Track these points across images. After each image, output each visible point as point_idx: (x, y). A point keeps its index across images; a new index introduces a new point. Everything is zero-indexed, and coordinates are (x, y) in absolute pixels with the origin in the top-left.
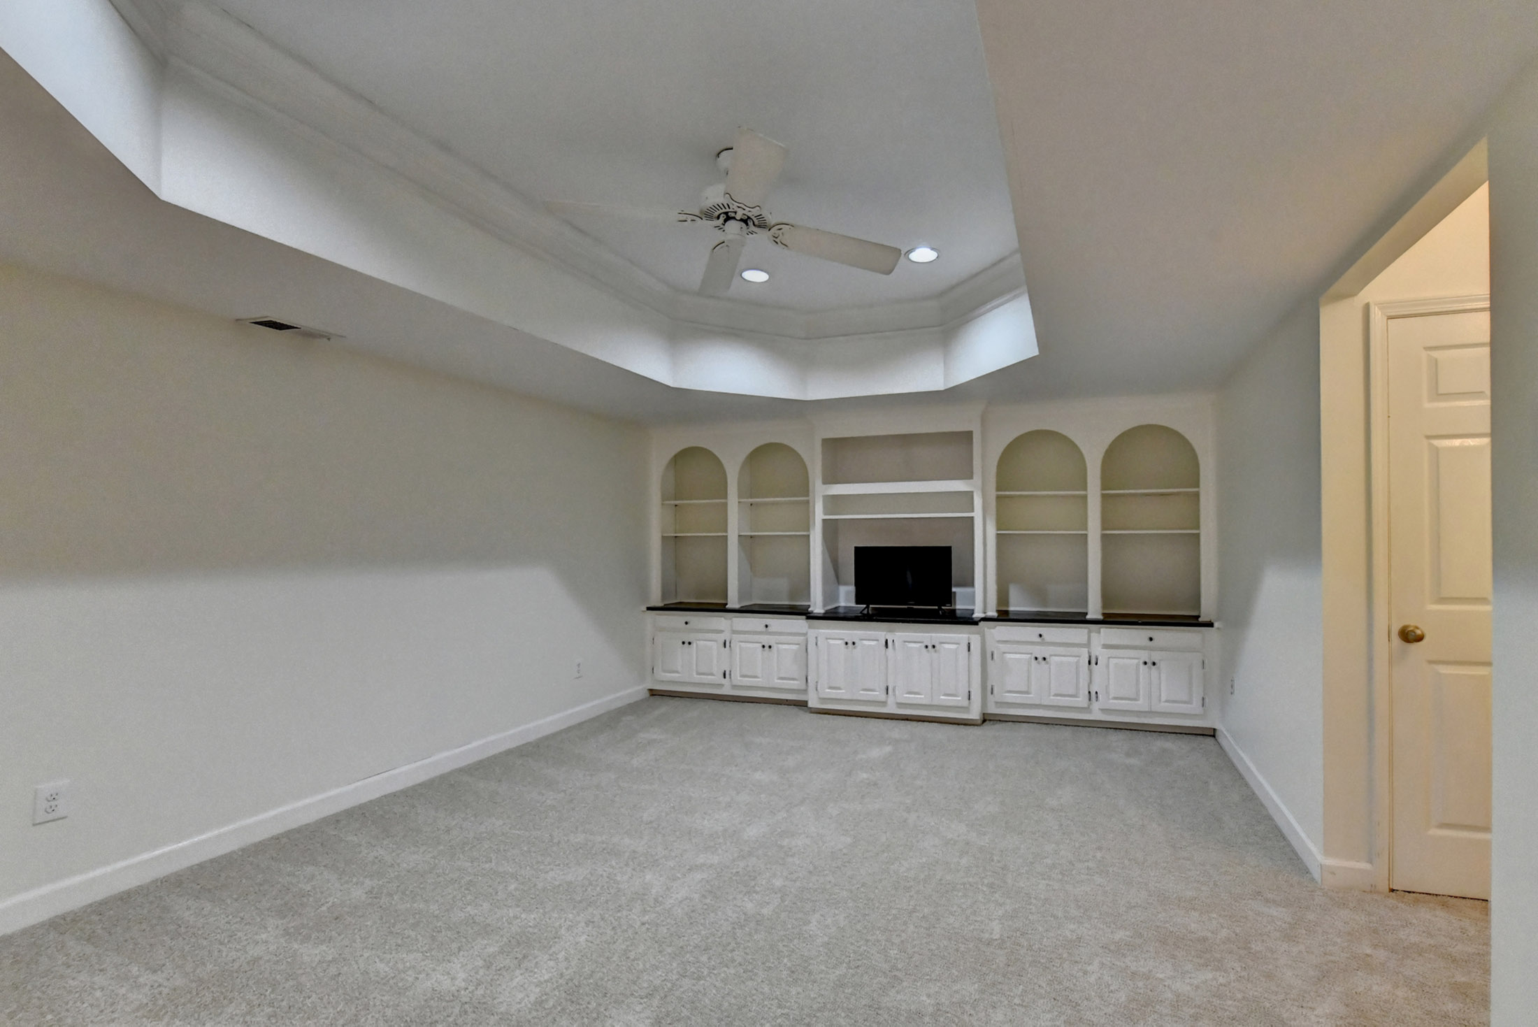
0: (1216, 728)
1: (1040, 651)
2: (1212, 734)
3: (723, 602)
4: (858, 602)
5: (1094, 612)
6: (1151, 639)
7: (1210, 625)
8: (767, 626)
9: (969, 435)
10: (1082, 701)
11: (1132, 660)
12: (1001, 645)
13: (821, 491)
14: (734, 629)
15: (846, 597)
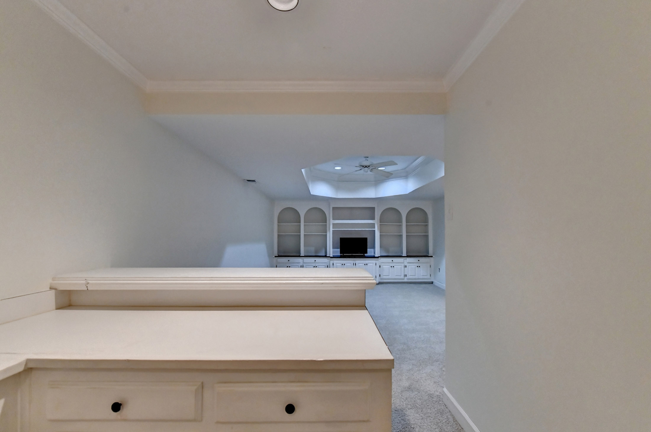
0: (433, 281)
1: (392, 265)
2: (432, 283)
3: (299, 254)
4: (340, 254)
5: (404, 254)
6: (419, 261)
7: (432, 257)
8: (315, 261)
9: (374, 208)
10: (402, 277)
11: (414, 266)
12: (382, 264)
13: (331, 222)
14: (304, 262)
15: (338, 252)
